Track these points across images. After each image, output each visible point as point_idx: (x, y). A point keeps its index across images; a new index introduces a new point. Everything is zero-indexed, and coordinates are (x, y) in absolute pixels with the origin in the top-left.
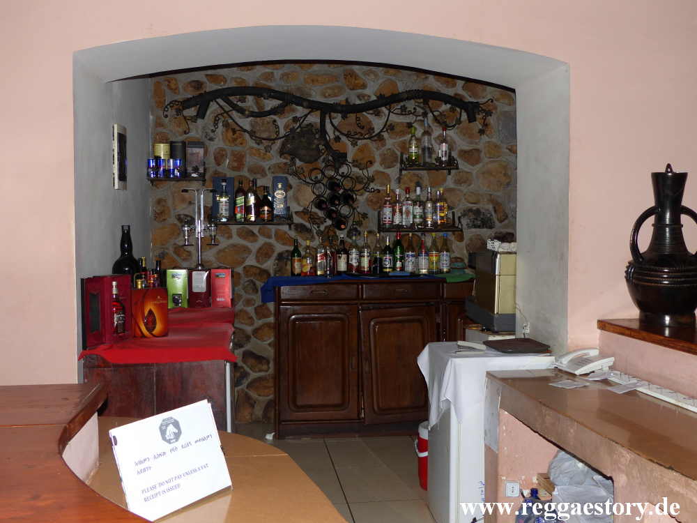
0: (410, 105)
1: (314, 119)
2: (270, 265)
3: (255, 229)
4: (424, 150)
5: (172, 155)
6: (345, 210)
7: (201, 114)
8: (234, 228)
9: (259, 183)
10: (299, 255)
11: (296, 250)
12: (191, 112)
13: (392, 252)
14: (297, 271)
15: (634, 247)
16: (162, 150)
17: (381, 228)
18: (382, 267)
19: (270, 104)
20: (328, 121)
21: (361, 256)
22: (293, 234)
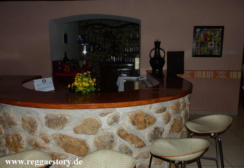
0: (130, 26)
1: (110, 29)
2: (102, 60)
3: (99, 53)
4: (133, 36)
5: (82, 37)
6: (116, 48)
7: (87, 29)
8: (95, 52)
9: (99, 43)
10: (107, 58)
11: (107, 57)
12: (85, 29)
13: (127, 58)
14: (107, 61)
15: (150, 56)
16: (80, 36)
17: (124, 52)
18: (125, 60)
19: (101, 26)
20: (112, 30)
21: (120, 58)
22: (106, 53)
